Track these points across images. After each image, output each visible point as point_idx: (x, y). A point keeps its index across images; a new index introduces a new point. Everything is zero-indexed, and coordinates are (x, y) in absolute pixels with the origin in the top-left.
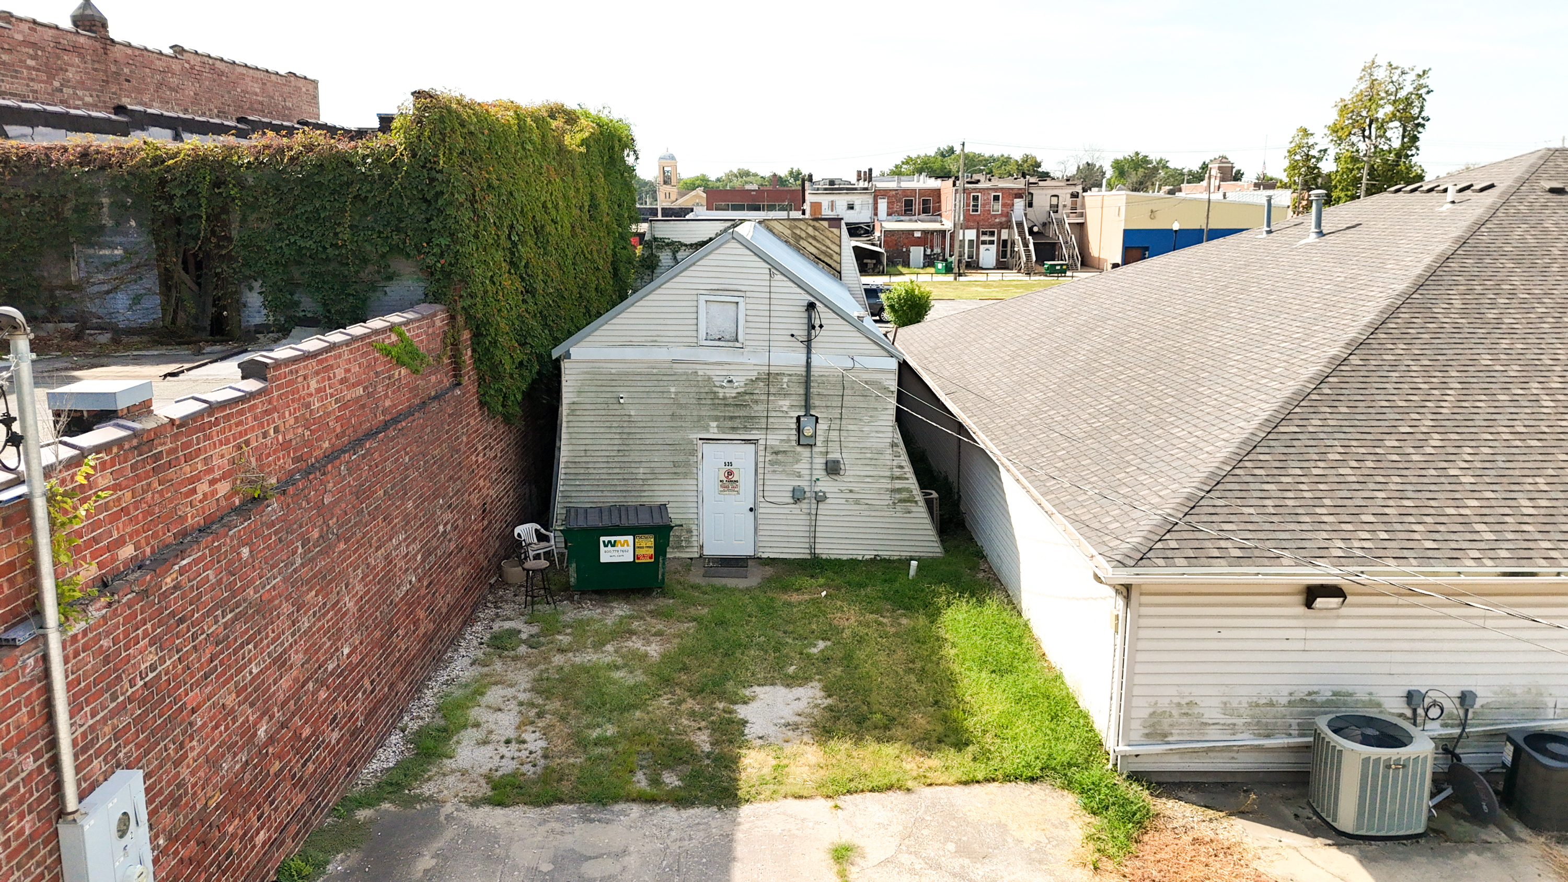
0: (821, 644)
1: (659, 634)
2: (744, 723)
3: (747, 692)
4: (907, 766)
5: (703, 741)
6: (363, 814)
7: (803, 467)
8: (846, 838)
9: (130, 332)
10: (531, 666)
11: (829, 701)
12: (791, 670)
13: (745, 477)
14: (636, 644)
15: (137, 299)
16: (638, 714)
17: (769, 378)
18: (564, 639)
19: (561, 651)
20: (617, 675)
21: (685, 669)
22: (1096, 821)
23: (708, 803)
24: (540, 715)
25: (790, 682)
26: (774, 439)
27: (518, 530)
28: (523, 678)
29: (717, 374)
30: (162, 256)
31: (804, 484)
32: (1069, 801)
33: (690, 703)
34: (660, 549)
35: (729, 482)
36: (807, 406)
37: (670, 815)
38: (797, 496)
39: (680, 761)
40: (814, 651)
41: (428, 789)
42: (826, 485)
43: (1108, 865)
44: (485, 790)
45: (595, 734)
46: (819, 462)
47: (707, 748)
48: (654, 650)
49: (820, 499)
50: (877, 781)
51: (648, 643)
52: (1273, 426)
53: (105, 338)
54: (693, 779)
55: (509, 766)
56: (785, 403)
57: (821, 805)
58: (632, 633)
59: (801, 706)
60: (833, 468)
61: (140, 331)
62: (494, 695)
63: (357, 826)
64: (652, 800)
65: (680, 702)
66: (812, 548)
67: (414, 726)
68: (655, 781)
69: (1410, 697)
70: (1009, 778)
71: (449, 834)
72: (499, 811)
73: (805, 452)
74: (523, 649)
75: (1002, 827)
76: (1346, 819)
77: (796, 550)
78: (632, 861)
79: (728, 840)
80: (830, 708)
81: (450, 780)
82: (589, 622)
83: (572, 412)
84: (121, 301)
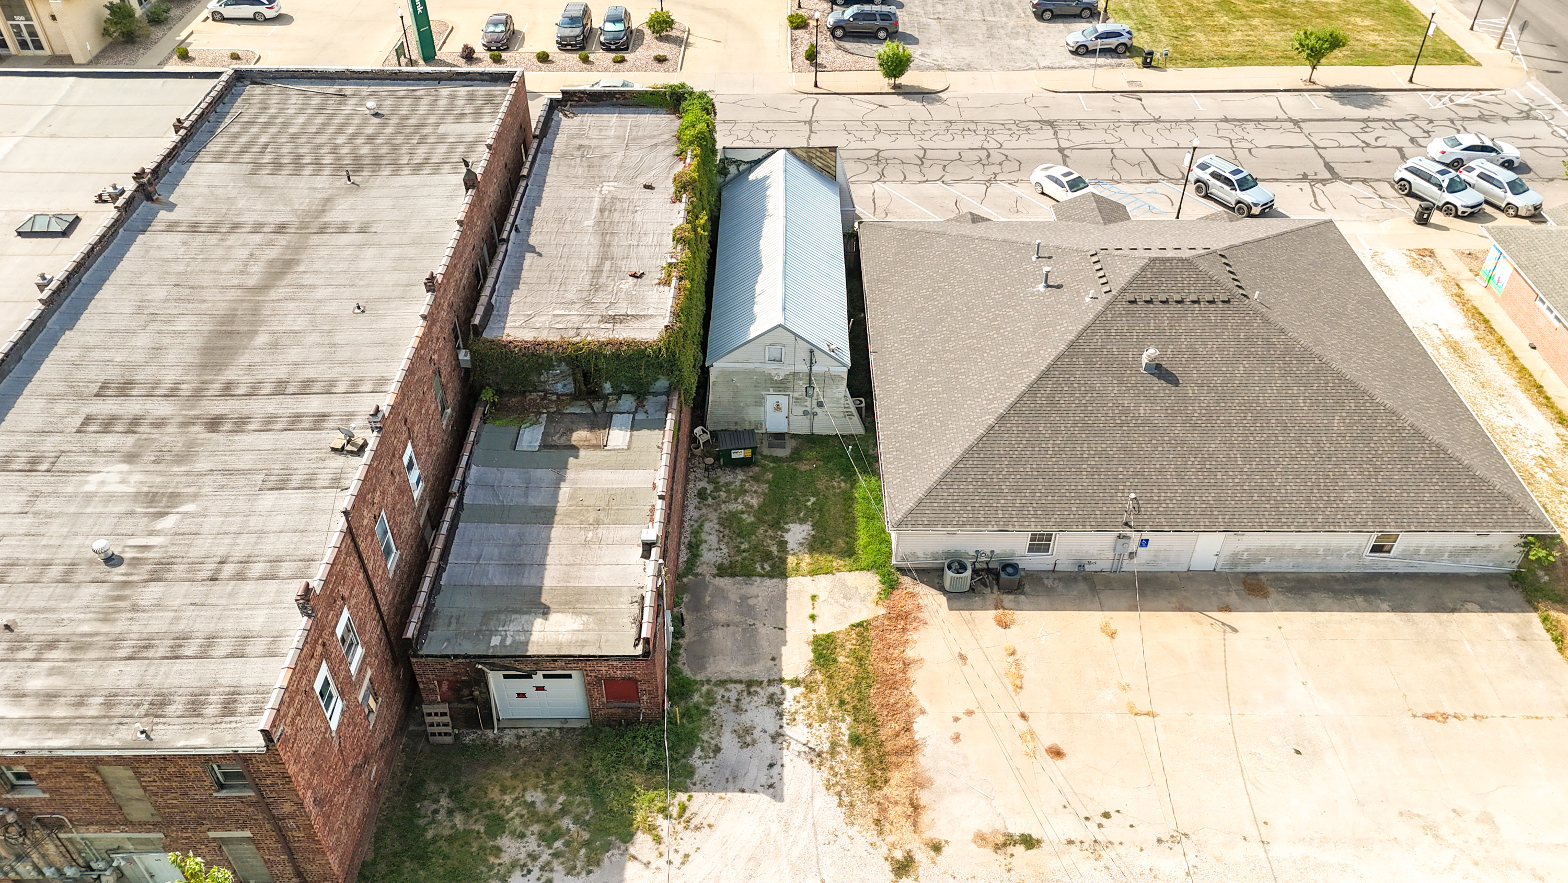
0: (813, 499)
1: (755, 492)
2: (787, 542)
3: (786, 527)
4: (835, 564)
5: (774, 549)
6: (685, 580)
7: (808, 404)
8: (814, 593)
9: (562, 395)
10: (716, 510)
11: (813, 533)
12: (802, 515)
13: (784, 406)
14: (748, 498)
15: (565, 385)
16: (754, 537)
17: (794, 374)
18: (723, 495)
19: (724, 502)
20: (745, 516)
21: (766, 514)
22: (883, 587)
23: (778, 577)
24: (723, 537)
25: (802, 521)
26: (796, 395)
27: (696, 431)
28: (714, 516)
29: (773, 373)
30: (574, 374)
31: (809, 409)
32: (878, 578)
33: (770, 533)
34: (753, 453)
35: (778, 408)
36: (810, 383)
37: (768, 582)
38: (806, 413)
39: (769, 559)
40: (809, 504)
41: (699, 570)
42: (817, 410)
43: (880, 602)
44: (715, 571)
45: (743, 547)
46: (815, 402)
47: (776, 553)
48: (755, 502)
49: (815, 414)
50: (825, 570)
51: (752, 498)
52: (957, 463)
53: (554, 398)
54: (773, 566)
55: (720, 561)
56: (801, 383)
57: (809, 578)
58: (746, 491)
59: (804, 534)
60: (820, 405)
61: (566, 395)
62: (707, 526)
63: (685, 585)
64: (763, 576)
65: (767, 531)
66: (811, 430)
67: (686, 541)
68: (763, 568)
69: (977, 551)
70: (861, 569)
71: (711, 588)
72: (722, 579)
73: (809, 399)
74: (710, 501)
75: (857, 588)
76: (947, 586)
77: (806, 431)
78: (760, 599)
79: (784, 593)
80: (813, 536)
81: (705, 566)
82: (732, 483)
83: (714, 384)
84: (559, 386)
